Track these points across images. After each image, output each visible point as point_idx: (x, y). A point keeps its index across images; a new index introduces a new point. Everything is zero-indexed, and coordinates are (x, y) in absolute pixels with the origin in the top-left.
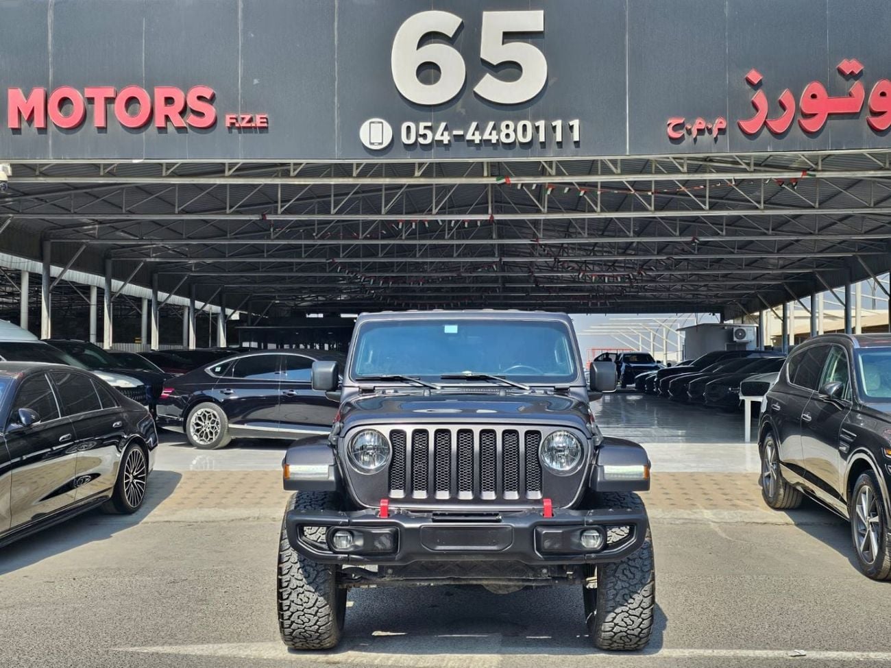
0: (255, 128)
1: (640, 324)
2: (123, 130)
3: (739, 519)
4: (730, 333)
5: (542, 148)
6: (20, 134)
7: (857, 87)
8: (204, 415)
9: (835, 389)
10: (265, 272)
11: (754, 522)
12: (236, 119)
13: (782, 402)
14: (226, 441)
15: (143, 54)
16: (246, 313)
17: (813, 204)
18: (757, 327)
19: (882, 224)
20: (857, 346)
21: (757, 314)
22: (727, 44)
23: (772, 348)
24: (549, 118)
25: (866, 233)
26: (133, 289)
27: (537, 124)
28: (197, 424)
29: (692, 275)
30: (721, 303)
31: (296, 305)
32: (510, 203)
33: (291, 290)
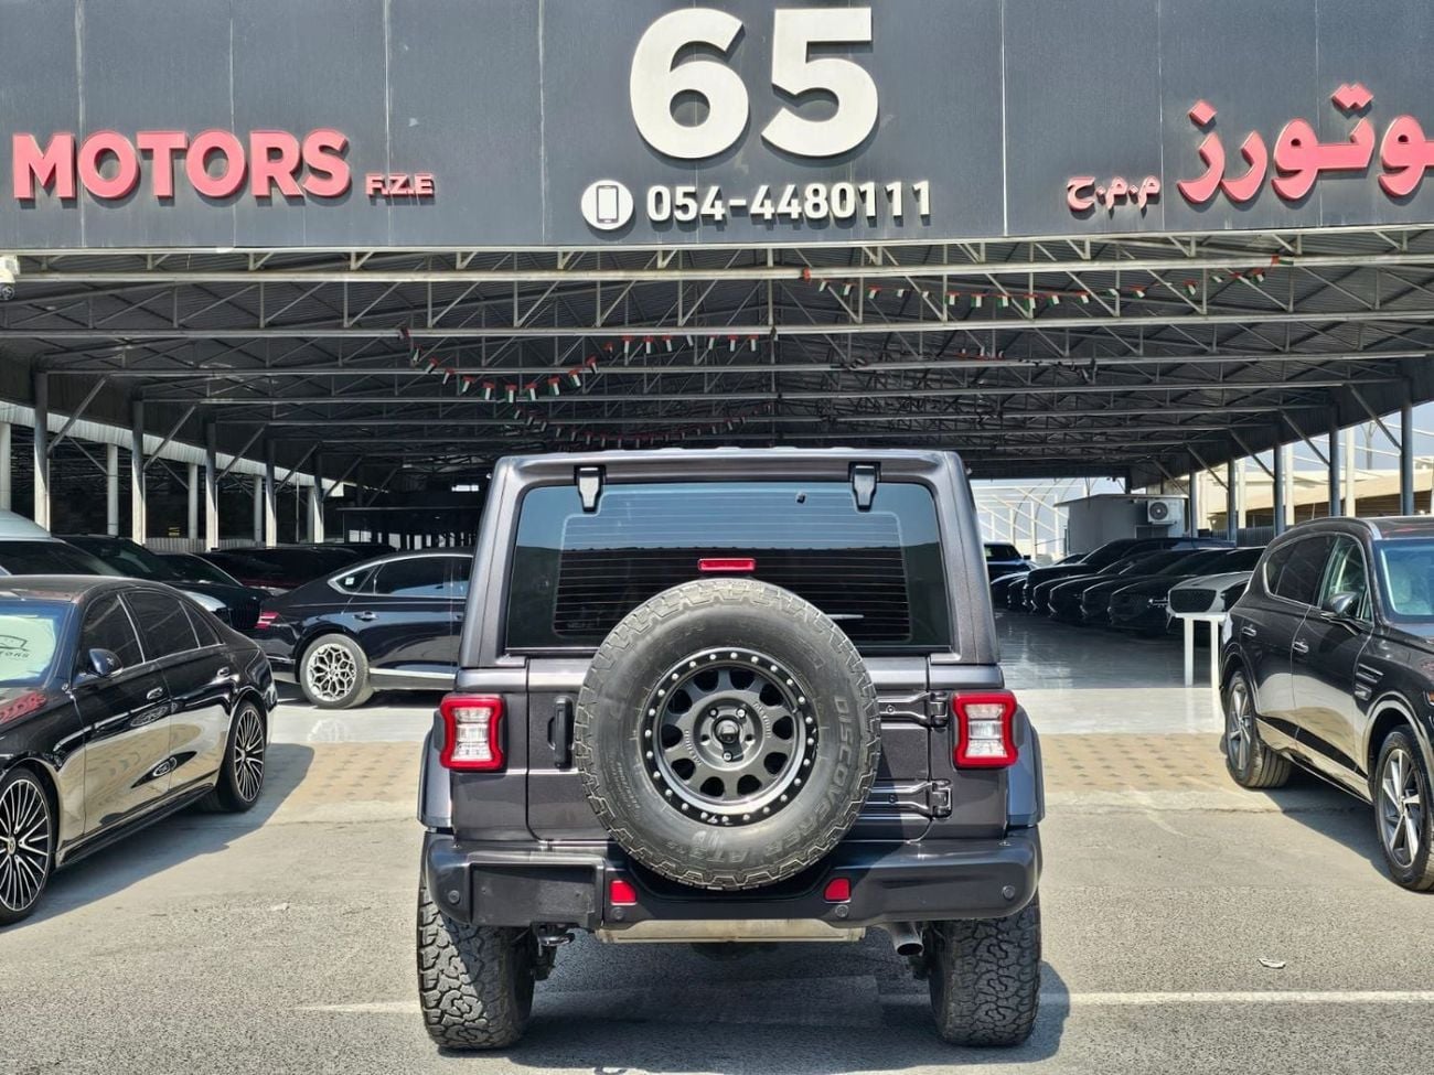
0: (414, 196)
1: (994, 496)
2: (200, 200)
3: (1197, 806)
4: (1142, 510)
5: (870, 226)
6: (34, 207)
7: (1363, 128)
8: (330, 655)
9: (1346, 603)
10: (392, 418)
11: (1217, 810)
12: (383, 182)
13: (1258, 622)
14: (365, 695)
15: (231, 79)
16: (354, 485)
17: (1284, 306)
18: (1186, 500)
19: (1390, 335)
20: (1377, 536)
21: (1186, 478)
22: (1160, 60)
23: (1211, 534)
24: (880, 178)
25: (1367, 349)
26: (177, 450)
27: (862, 188)
28: (318, 670)
29: (1081, 418)
30: (1127, 461)
31: (435, 472)
32: (796, 305)
33: (430, 447)
